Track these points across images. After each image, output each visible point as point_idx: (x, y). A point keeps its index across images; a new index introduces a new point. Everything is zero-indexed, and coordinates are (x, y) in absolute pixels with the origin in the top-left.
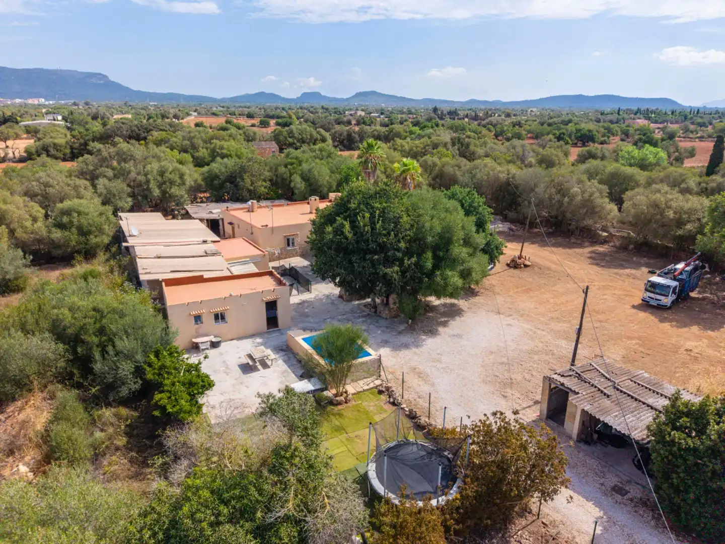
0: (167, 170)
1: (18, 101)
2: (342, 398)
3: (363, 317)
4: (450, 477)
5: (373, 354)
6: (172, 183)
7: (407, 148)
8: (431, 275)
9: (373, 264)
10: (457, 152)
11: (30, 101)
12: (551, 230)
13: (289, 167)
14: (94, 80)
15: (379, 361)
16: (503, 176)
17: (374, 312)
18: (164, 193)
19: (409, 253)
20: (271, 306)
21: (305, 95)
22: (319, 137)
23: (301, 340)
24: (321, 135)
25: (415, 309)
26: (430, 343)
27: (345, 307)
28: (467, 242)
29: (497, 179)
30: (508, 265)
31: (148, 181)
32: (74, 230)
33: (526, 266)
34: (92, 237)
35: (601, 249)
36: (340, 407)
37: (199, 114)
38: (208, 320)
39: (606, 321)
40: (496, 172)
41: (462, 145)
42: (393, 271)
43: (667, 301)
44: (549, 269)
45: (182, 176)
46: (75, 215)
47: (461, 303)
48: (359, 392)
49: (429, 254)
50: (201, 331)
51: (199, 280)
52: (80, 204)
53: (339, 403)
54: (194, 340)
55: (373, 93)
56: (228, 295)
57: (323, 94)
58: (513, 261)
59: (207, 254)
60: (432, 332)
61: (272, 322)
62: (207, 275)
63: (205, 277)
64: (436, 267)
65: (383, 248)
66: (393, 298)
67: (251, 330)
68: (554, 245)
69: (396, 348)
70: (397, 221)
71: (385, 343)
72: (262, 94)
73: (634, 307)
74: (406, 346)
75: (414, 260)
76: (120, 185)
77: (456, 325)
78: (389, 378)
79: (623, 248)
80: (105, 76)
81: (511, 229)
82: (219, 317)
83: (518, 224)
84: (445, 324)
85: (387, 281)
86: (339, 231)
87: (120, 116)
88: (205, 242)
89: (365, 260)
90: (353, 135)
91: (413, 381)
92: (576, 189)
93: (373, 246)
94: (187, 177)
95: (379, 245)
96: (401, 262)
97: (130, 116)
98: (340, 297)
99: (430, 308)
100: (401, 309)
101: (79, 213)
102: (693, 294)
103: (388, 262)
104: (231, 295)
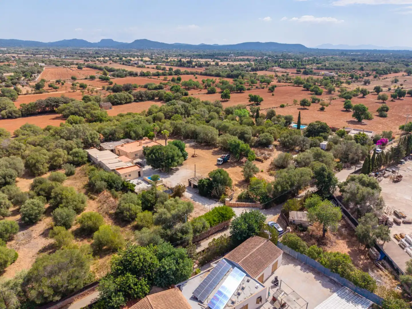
2: (156, 187)
3: (158, 172)
4: (172, 192)
5: (161, 179)
6: (94, 137)
8: (171, 163)
9: (159, 163)
15: (162, 180)
16: (193, 129)
17: (160, 172)
19: (166, 159)
20: (139, 172)
22: (128, 97)
23: (147, 178)
24: (129, 96)
25: (169, 170)
26: (172, 177)
27: (153, 171)
28: (178, 155)
29: (191, 130)
30: (192, 156)
33: (196, 156)
35: (216, 149)
38: (128, 176)
41: (185, 108)
42: (163, 163)
43: (221, 163)
44: (201, 157)
47: (179, 168)
48: (159, 185)
49: (170, 160)
56: (130, 171)
59: (119, 162)
60: (172, 174)
61: (139, 175)
62: (124, 167)
64: (172, 162)
65: (161, 159)
66: (164, 168)
67: (135, 177)
69: (165, 178)
70: (163, 153)
71: (163, 177)
73: (215, 165)
74: (167, 177)
75: (167, 161)
77: (177, 172)
78: (164, 182)
79: (221, 149)
82: (130, 175)
84: (175, 172)
85: (162, 165)
86: (152, 157)
88: (116, 158)
89: (157, 162)
90: (143, 95)
91: (168, 183)
92: (209, 135)
93: (159, 159)
96: (165, 161)
98: (152, 169)
99: (172, 169)
100: (165, 171)
102: (229, 161)
103: (162, 162)
104: (132, 171)
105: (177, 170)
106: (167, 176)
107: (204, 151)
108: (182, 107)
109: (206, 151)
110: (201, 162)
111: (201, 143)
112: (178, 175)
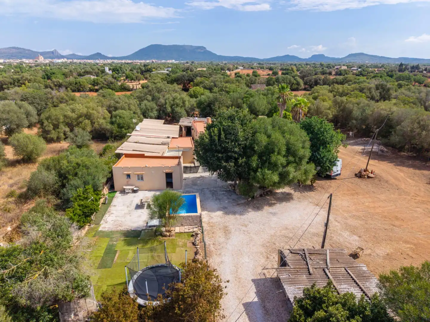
0: (177, 98)
1: (163, 61)
2: (168, 234)
3: (226, 191)
5: (199, 213)
6: (178, 105)
7: (341, 90)
10: (379, 94)
11: (168, 61)
12: (415, 155)
13: (244, 99)
14: (199, 50)
15: (200, 217)
18: (173, 110)
20: (169, 176)
21: (314, 56)
28: (291, 153)
30: (356, 175)
31: (166, 103)
32: (116, 125)
33: (369, 177)
34: (123, 129)
36: (164, 238)
37: (244, 68)
38: (134, 178)
39: (399, 227)
40: (379, 109)
44: (387, 182)
45: (184, 102)
46: (118, 117)
48: (182, 233)
49: (255, 158)
50: (129, 183)
51: (142, 156)
52: (122, 113)
53: (165, 236)
54: (124, 187)
55: (362, 54)
56: (144, 166)
57: (326, 56)
58: (360, 172)
61: (169, 184)
62: (146, 154)
63: (145, 155)
67: (156, 187)
68: (409, 166)
69: (228, 213)
72: (287, 56)
75: (244, 159)
76: (153, 105)
80: (205, 48)
81: (382, 151)
83: (390, 148)
87: (200, 69)
88: (168, 137)
89: (214, 156)
93: (219, 148)
94: (187, 103)
95: (223, 148)
96: (236, 159)
97: (205, 69)
101: (120, 117)
104: (146, 166)
105: (287, 198)
106: (237, 209)
107: (405, 169)
108: (377, 88)
109: (411, 170)
110: (383, 197)
111: (401, 149)
112: (274, 214)
